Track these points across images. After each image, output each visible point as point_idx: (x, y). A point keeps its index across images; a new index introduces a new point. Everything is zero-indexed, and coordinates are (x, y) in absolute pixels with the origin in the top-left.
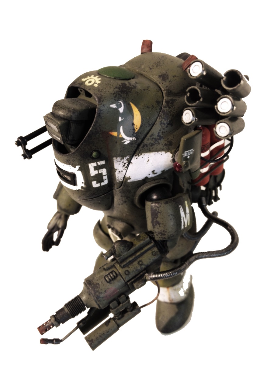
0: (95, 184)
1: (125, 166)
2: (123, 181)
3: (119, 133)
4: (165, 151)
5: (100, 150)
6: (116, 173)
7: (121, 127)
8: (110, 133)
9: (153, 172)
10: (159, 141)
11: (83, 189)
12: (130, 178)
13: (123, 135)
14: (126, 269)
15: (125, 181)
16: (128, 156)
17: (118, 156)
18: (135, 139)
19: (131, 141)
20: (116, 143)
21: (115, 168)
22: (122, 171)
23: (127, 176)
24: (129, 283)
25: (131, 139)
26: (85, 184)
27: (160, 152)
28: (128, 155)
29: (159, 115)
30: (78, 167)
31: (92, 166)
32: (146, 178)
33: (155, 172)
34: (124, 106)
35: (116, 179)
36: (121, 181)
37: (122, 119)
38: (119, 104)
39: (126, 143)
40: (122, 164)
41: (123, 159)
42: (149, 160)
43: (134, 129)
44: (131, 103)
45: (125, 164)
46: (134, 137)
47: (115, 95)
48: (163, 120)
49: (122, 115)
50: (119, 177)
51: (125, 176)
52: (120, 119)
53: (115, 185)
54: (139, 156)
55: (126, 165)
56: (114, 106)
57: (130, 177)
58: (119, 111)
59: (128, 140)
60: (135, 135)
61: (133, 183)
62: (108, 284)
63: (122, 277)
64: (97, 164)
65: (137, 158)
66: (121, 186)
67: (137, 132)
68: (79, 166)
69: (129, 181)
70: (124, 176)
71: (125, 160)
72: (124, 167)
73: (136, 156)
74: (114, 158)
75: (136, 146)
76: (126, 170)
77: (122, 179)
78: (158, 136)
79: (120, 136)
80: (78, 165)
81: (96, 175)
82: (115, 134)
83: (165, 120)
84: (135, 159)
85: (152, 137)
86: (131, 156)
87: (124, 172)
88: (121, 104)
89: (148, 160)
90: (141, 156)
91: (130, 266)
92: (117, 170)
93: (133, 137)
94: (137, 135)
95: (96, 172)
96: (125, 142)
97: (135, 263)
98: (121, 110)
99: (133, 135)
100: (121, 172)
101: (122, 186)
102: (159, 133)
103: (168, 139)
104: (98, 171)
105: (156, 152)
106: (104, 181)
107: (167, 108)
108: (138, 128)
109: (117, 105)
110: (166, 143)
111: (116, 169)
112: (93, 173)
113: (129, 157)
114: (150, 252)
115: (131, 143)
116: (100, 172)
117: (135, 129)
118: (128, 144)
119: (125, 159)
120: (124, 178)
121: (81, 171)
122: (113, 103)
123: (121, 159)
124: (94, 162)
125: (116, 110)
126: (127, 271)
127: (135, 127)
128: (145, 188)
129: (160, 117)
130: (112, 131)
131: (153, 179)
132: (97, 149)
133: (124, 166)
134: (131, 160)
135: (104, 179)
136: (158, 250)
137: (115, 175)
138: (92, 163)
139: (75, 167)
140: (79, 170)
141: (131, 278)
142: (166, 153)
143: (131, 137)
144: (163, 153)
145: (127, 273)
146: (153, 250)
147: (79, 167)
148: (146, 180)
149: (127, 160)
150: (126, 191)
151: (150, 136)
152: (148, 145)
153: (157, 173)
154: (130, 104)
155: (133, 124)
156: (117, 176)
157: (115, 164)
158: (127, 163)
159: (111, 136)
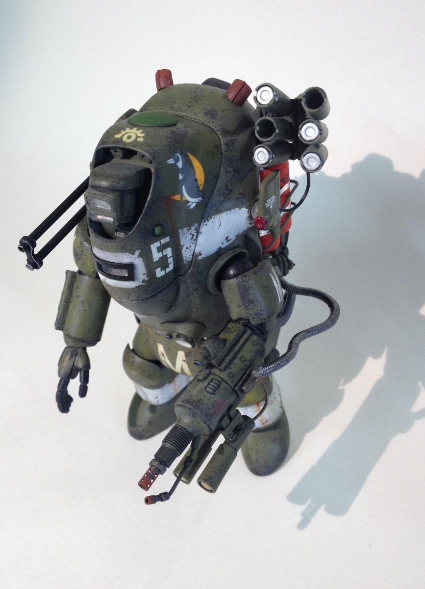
0: (159, 273)
1: (194, 239)
2: (192, 261)
3: (182, 195)
4: (238, 207)
5: (162, 223)
6: (183, 251)
7: (184, 187)
8: (172, 197)
9: (227, 238)
10: (229, 195)
11: (144, 284)
12: (200, 254)
13: (187, 197)
14: (228, 371)
15: (195, 259)
16: (195, 224)
17: (185, 227)
18: (201, 199)
19: (197, 203)
20: (181, 209)
21: (182, 244)
22: (190, 246)
23: (197, 251)
24: (236, 388)
25: (197, 200)
26: (148, 275)
27: (233, 210)
28: (195, 223)
29: (221, 162)
30: (137, 253)
31: (154, 247)
32: (220, 249)
33: (229, 238)
34: (182, 158)
35: (183, 259)
36: (189, 260)
37: (182, 176)
38: (176, 157)
39: (192, 207)
40: (190, 236)
41: (191, 229)
42: (221, 223)
43: (199, 187)
44: (189, 154)
45: (193, 235)
46: (200, 197)
47: (169, 147)
48: (228, 167)
49: (182, 171)
50: (187, 255)
52: (181, 177)
53: (182, 268)
54: (208, 221)
55: (195, 237)
56: (171, 161)
57: (200, 252)
58: (178, 166)
59: (193, 202)
60: (200, 194)
61: (205, 259)
62: (213, 396)
63: (226, 382)
64: (160, 243)
65: (206, 225)
66: (190, 267)
67: (202, 190)
68: (139, 251)
69: (200, 258)
70: (193, 253)
71: (193, 231)
72: (192, 240)
73: (205, 221)
74: (180, 231)
75: (203, 208)
76: (195, 244)
77: (191, 257)
78: (227, 189)
79: (184, 199)
80: (138, 249)
81: (160, 258)
82: (177, 197)
83: (230, 167)
84: (205, 225)
85: (220, 193)
86: (199, 223)
87: (193, 247)
88: (178, 157)
89: (219, 224)
90: (211, 221)
91: (231, 367)
92: (184, 246)
93: (198, 197)
94: (202, 194)
95: (160, 255)
96: (190, 206)
97: (237, 361)
98: (180, 165)
99: (198, 194)
100: (190, 248)
101: (192, 267)
102: (226, 185)
103: (239, 191)
104: (162, 253)
105: (229, 211)
106: (169, 266)
107: (229, 152)
108: (203, 184)
109: (175, 160)
110: (238, 196)
112: (156, 256)
113: (197, 226)
114: (249, 343)
115: (198, 205)
116: (164, 254)
117: (200, 185)
118: (194, 207)
119: (193, 228)
120: (193, 255)
121: (142, 258)
122: (169, 158)
123: (188, 230)
124: (157, 242)
125: (174, 166)
126: (230, 373)
127: (199, 183)
128: (221, 263)
129: (224, 165)
130: (173, 194)
131: (228, 249)
132: (160, 223)
133: (192, 239)
134: (200, 228)
135: (169, 263)
136: (258, 338)
137: (182, 254)
138: (154, 243)
139: (133, 254)
140: (139, 256)
141: (237, 381)
142: (240, 209)
143: (196, 197)
144: (237, 209)
145: (231, 375)
146: (252, 340)
147: (140, 253)
148: (219, 253)
149: (195, 229)
150: (197, 273)
151: (218, 192)
152: (217, 204)
153: (231, 239)
154: (187, 156)
155: (196, 180)
156: (184, 255)
157: (181, 238)
158: (195, 234)
159: (174, 200)
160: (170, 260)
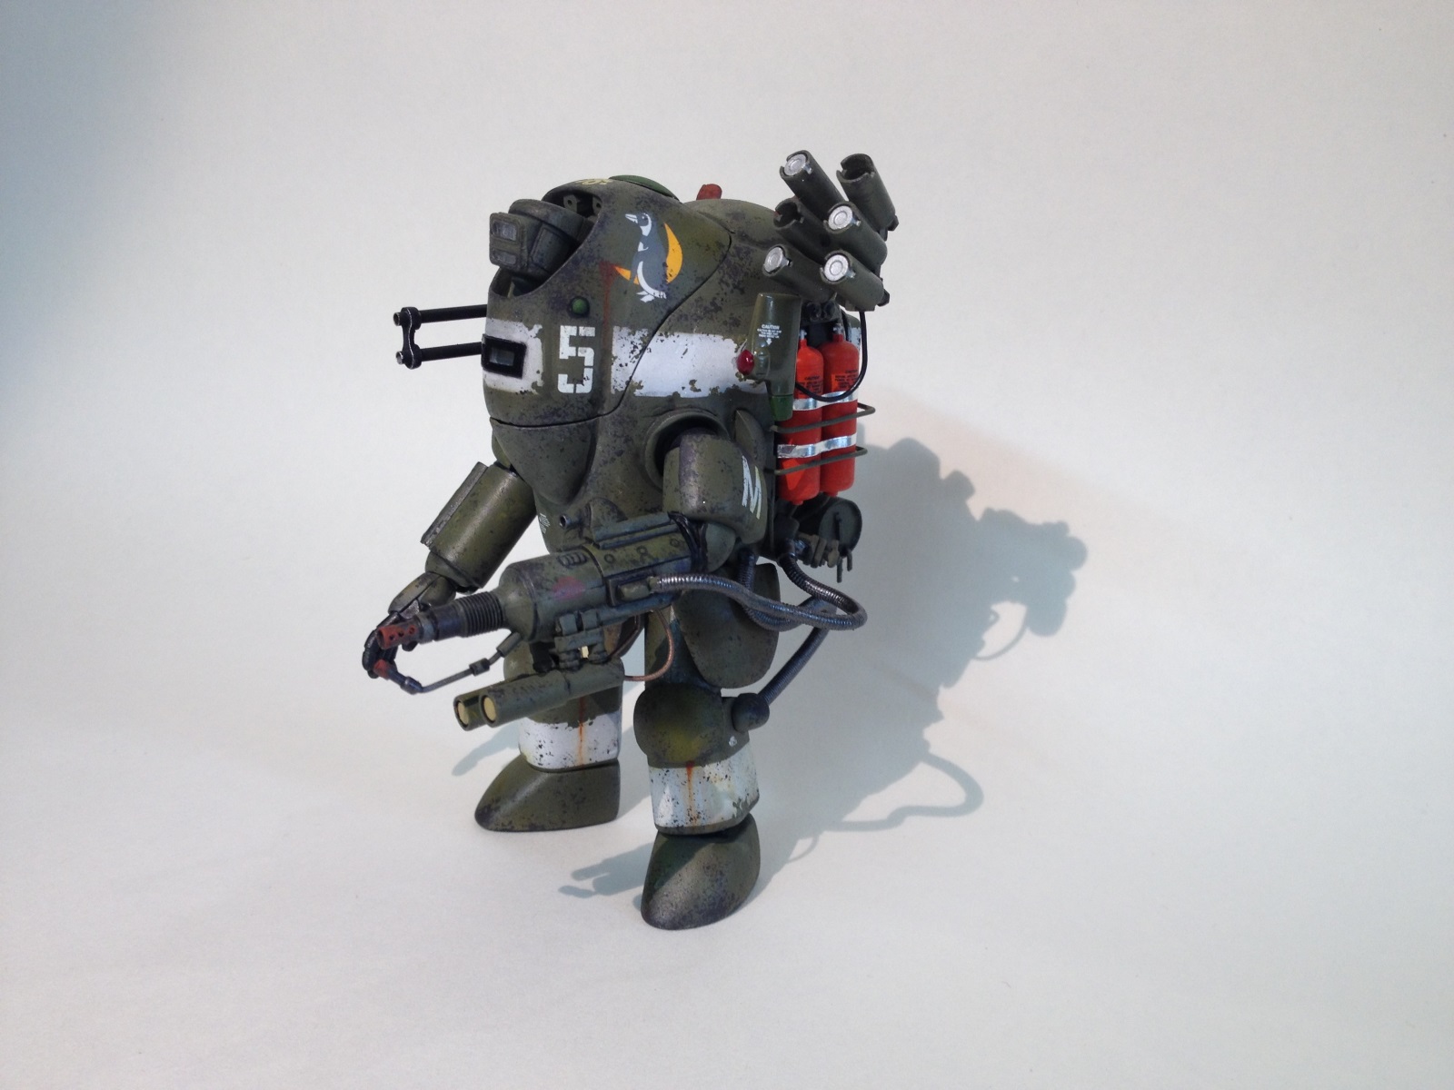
0: (564, 385)
1: (635, 354)
2: (624, 393)
3: (634, 274)
4: (723, 335)
5: (589, 299)
6: (614, 368)
7: (641, 265)
8: (617, 268)
9: (692, 382)
10: (714, 314)
11: (534, 392)
12: (641, 387)
13: (641, 280)
14: (609, 552)
15: (630, 391)
16: (644, 330)
17: (625, 326)
18: (665, 297)
19: (655, 298)
20: (625, 293)
21: (614, 353)
22: (626, 365)
23: (636, 379)
24: (609, 582)
25: (657, 294)
26: (543, 377)
27: (711, 336)
28: (644, 328)
29: (718, 266)
30: (537, 328)
31: (567, 332)
32: (675, 396)
33: (697, 385)
34: (653, 225)
35: (610, 384)
36: (620, 390)
37: (644, 247)
38: (643, 218)
39: (645, 299)
40: (629, 347)
41: (634, 335)
42: (687, 350)
43: (665, 276)
44: (666, 226)
45: (635, 347)
46: (663, 291)
48: (726, 276)
49: (646, 241)
50: (618, 378)
51: (631, 378)
52: (641, 247)
53: (604, 402)
54: (667, 336)
55: (637, 351)
56: (632, 218)
57: (640, 382)
58: (641, 231)
59: (649, 294)
60: (665, 287)
61: (646, 399)
62: (564, 569)
63: (597, 565)
64: (578, 331)
65: (662, 341)
66: (619, 405)
67: (670, 284)
68: (540, 327)
69: (637, 392)
70: (628, 379)
71: (637, 338)
72: (632, 356)
73: (661, 335)
74: (616, 329)
75: (665, 312)
76: (635, 365)
77: (624, 385)
78: (713, 303)
79: (636, 282)
80: (539, 323)
81: (571, 359)
82: (626, 274)
83: (730, 277)
84: (659, 341)
85: (699, 304)
86: (651, 332)
87: (631, 366)
88: (646, 219)
89: (684, 351)
90: (671, 338)
91: (618, 550)
92: (617, 360)
93: (660, 291)
94: (669, 289)
95: (572, 352)
96: (643, 296)
97: (631, 550)
98: (646, 230)
99: (661, 286)
100: (625, 367)
101: (622, 405)
102: (715, 299)
103: (732, 314)
104: (577, 351)
105: (704, 335)
106: (584, 382)
107: (737, 258)
108: (674, 277)
109: (639, 219)
110: (728, 320)
111: (615, 358)
112: (566, 351)
113: (646, 334)
114: (666, 538)
115: (656, 301)
116: (580, 355)
117: (668, 275)
118: (649, 302)
119: (638, 335)
120: (628, 383)
121: (542, 341)
122: (631, 212)
123: (629, 334)
124: (572, 325)
125: (636, 228)
126: (612, 556)
127: (668, 272)
128: (670, 419)
129: (721, 271)
131: (690, 403)
132: (584, 296)
133: (632, 352)
134: (649, 341)
135: (585, 376)
136: (683, 540)
137: (610, 372)
138: (568, 325)
139: (530, 328)
140: (538, 336)
141: (616, 572)
142: (725, 339)
143: (656, 289)
144: (719, 338)
146: (673, 537)
147: (540, 330)
148: (673, 401)
149: (641, 339)
150: (628, 420)
151: (696, 301)
152: (689, 317)
153: (700, 390)
154: (663, 226)
155: (665, 265)
156: (613, 376)
157: (614, 343)
158: (640, 347)
159: (618, 274)
160: (588, 373)
